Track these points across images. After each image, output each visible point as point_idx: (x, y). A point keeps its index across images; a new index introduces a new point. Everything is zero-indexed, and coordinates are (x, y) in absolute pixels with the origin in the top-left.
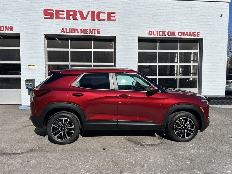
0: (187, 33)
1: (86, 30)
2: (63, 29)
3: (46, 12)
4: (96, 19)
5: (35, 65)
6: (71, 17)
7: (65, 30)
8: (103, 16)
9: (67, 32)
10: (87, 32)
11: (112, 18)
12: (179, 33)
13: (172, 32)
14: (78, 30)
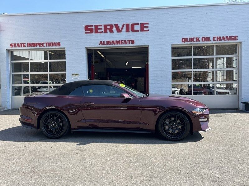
0: (223, 37)
1: (122, 41)
2: (101, 42)
3: (87, 28)
4: (130, 30)
5: (78, 75)
6: (108, 30)
7: (103, 43)
8: (137, 28)
9: (104, 44)
10: (123, 43)
11: (145, 29)
12: (214, 38)
13: (207, 38)
14: (114, 42)
